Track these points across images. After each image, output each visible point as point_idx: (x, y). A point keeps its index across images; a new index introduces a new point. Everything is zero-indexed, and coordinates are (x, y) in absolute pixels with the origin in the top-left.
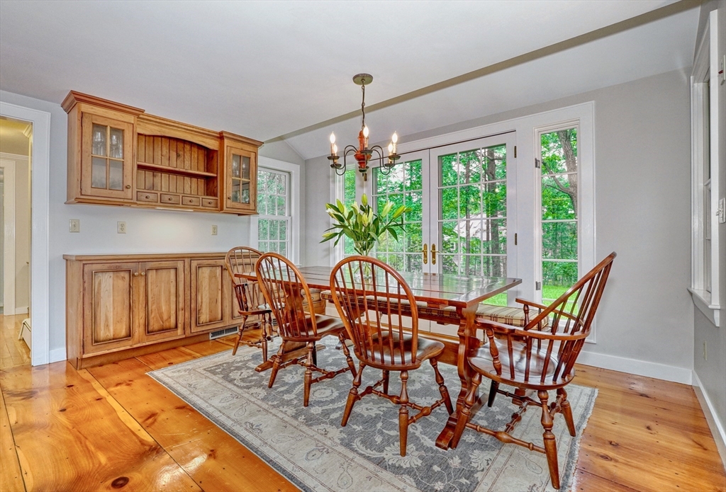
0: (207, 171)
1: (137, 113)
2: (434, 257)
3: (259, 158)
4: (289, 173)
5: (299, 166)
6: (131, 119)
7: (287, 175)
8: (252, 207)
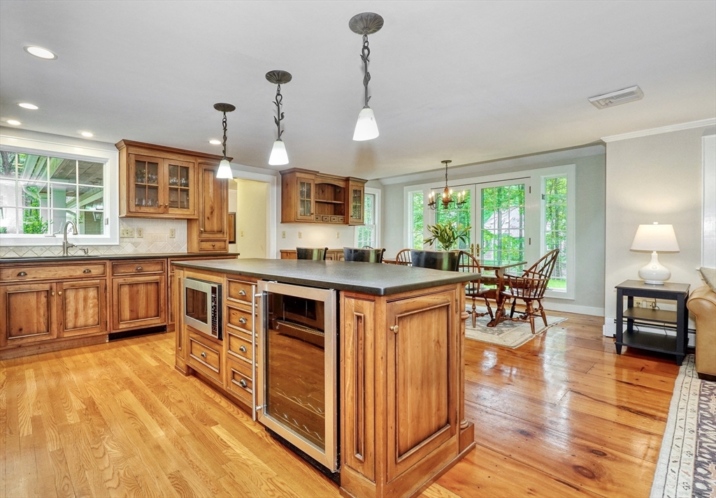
0: (335, 200)
1: (315, 173)
2: (478, 252)
3: (365, 188)
4: (374, 195)
5: (380, 190)
6: (313, 177)
7: (372, 196)
8: (361, 221)
